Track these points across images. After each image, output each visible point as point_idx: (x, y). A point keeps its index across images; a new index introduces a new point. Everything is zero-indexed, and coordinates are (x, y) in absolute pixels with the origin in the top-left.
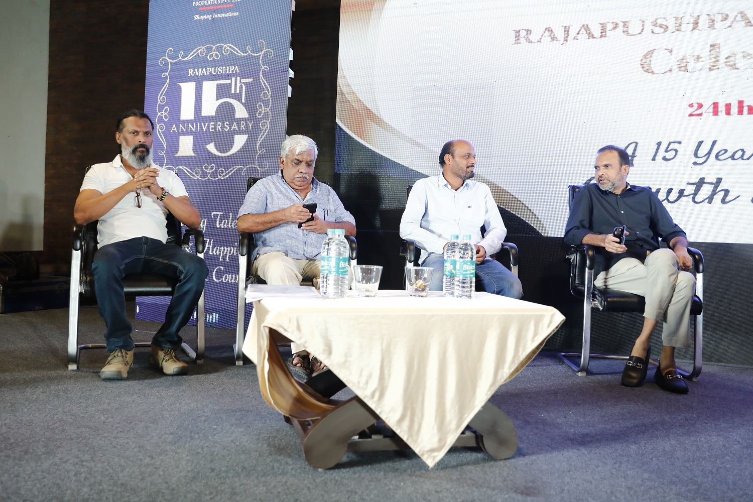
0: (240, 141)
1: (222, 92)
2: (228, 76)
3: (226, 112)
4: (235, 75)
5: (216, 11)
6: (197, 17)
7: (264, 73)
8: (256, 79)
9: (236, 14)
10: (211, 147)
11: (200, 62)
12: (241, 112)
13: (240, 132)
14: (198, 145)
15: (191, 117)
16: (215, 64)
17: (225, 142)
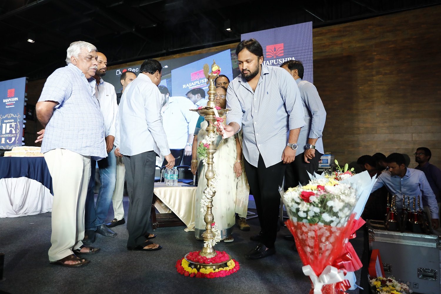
0: (13, 139)
1: (11, 126)
2: (11, 122)
3: (11, 132)
4: (13, 122)
5: (10, 105)
6: (7, 107)
7: (19, 122)
8: (17, 123)
9: (14, 106)
10: (8, 141)
11: (7, 119)
12: (14, 132)
13: (13, 137)
14: (6, 141)
15: (5, 133)
16: (9, 119)
17: (10, 139)
